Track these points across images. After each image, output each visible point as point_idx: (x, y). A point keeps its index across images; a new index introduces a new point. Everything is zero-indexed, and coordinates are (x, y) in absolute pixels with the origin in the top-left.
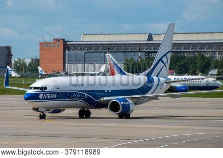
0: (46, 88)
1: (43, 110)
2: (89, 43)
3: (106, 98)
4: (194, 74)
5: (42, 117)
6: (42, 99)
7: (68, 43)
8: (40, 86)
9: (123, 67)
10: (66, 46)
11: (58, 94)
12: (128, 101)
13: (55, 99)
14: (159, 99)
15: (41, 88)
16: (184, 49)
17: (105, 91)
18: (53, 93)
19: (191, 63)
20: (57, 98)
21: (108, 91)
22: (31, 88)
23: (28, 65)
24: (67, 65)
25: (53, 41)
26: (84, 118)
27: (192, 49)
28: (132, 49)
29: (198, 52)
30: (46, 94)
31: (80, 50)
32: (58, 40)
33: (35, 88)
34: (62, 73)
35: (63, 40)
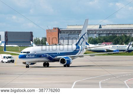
0: (29, 52)
1: (28, 63)
2: (70, 30)
3: (58, 57)
4: (122, 44)
5: (28, 67)
6: (28, 58)
7: (60, 30)
8: (26, 51)
9: (87, 41)
10: (59, 31)
11: (35, 55)
12: (69, 58)
13: (34, 58)
14: (84, 57)
15: (27, 52)
16: (117, 32)
17: (57, 53)
18: (33, 55)
19: (120, 39)
20: (35, 57)
21: (59, 53)
22: (22, 52)
23: (41, 41)
24: (60, 40)
25: (53, 29)
26: (46, 67)
27: (120, 32)
28: (91, 32)
29: (124, 34)
30: (29, 55)
31: (66, 33)
32: (56, 28)
33: (24, 52)
34: (58, 45)
35: (58, 28)
